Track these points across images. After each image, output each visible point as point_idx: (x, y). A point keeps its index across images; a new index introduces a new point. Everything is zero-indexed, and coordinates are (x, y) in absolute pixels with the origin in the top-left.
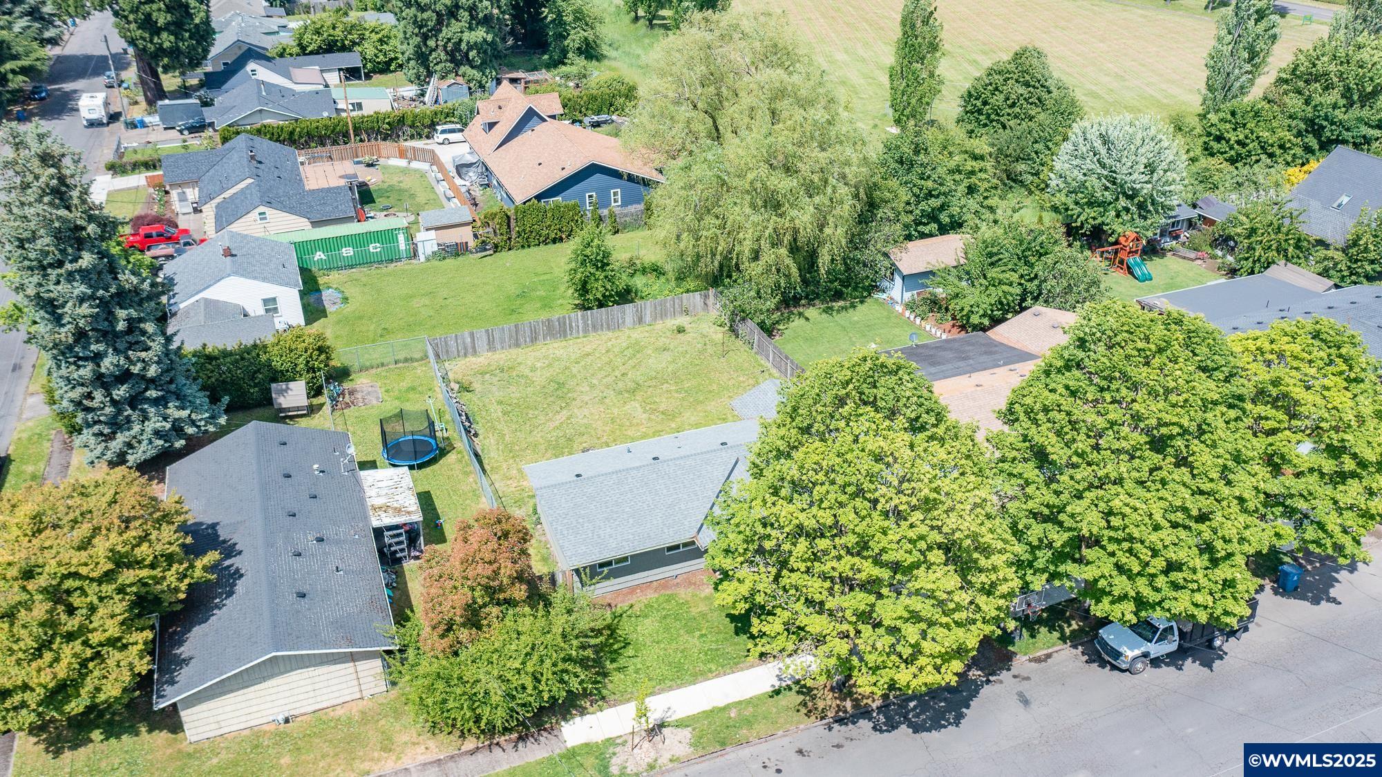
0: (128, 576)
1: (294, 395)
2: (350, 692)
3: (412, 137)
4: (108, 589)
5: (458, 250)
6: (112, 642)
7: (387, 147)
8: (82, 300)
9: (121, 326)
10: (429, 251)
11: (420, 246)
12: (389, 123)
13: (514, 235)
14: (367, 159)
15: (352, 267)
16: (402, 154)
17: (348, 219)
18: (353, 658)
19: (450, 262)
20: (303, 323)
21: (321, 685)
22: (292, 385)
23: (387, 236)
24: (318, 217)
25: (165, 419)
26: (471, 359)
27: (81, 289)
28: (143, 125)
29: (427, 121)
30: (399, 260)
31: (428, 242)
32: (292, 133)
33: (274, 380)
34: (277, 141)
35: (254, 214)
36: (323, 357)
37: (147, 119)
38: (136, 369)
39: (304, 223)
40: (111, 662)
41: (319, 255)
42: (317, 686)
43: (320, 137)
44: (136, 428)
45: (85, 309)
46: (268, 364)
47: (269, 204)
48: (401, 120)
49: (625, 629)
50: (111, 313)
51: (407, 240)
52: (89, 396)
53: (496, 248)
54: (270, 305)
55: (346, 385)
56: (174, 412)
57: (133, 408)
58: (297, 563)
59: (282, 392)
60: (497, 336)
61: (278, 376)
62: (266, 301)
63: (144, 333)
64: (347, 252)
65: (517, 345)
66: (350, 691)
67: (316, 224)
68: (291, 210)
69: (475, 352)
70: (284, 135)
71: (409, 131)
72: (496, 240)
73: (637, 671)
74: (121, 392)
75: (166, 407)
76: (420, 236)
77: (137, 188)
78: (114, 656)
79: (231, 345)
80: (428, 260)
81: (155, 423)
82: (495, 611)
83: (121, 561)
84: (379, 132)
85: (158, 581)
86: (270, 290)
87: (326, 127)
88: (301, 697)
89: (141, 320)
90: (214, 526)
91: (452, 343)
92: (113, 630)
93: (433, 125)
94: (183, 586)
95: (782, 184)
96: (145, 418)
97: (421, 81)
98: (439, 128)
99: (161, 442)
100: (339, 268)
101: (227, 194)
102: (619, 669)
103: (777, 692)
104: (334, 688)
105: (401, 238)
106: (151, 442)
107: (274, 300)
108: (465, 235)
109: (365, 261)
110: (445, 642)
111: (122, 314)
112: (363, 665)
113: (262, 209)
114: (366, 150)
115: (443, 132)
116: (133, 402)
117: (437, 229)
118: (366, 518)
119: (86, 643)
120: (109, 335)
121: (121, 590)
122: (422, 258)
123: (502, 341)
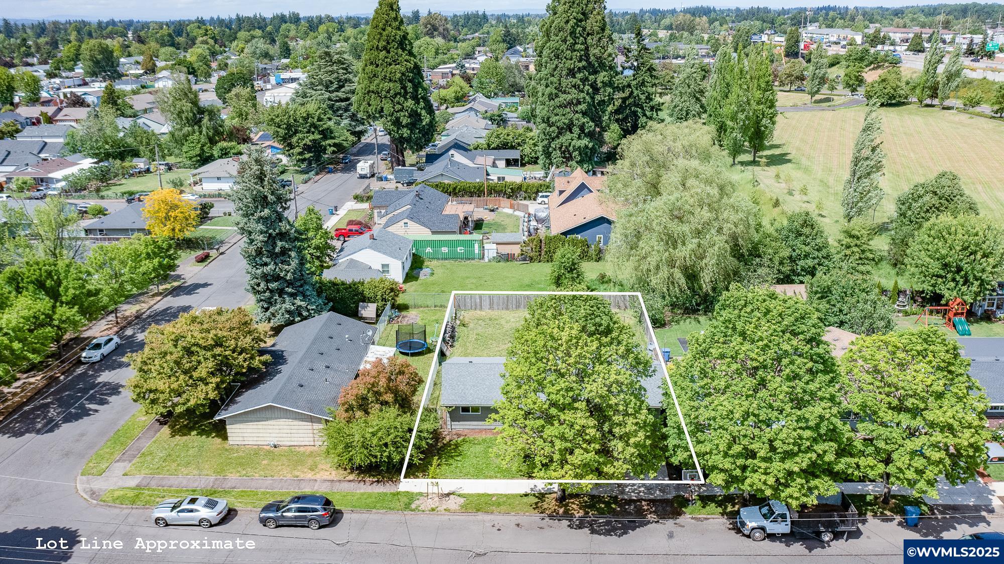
0: (218, 350)
1: (369, 311)
2: (308, 441)
3: (525, 198)
4: (209, 354)
5: (509, 258)
6: (201, 380)
7: (505, 202)
8: (261, 232)
9: (277, 250)
10: (491, 256)
11: (486, 252)
12: (512, 189)
13: (543, 253)
14: (491, 207)
15: (446, 259)
16: (512, 207)
17: (454, 233)
18: (312, 419)
19: (502, 264)
20: (401, 281)
21: (294, 431)
22: (370, 304)
23: (470, 243)
24: (436, 229)
25: (293, 304)
26: (478, 312)
27: (261, 227)
28: (386, 179)
29: (534, 190)
30: (473, 259)
31: (491, 250)
32: (455, 189)
33: (364, 301)
34: (446, 192)
35: (402, 223)
36: (392, 294)
37: (389, 177)
38: (282, 275)
39: (428, 231)
40: (199, 389)
41: (429, 250)
42: (292, 431)
43: (471, 192)
44: (278, 306)
45: (261, 238)
46: (362, 294)
47: (412, 219)
48: (520, 187)
49: (464, 448)
50: (275, 243)
51: (480, 247)
52: (258, 285)
53: (531, 259)
54: (385, 268)
55: (404, 313)
56: (298, 302)
57: (280, 296)
58: (309, 374)
59: (364, 308)
60: (495, 301)
61: (365, 299)
62: (383, 266)
63: (290, 256)
64: (445, 250)
65: (507, 309)
66: (307, 439)
67: (434, 233)
68: (423, 224)
69: (481, 309)
70: (451, 189)
71: (524, 194)
72: (531, 254)
73: (456, 467)
74: (273, 285)
75: (295, 299)
76: (487, 246)
77: (364, 209)
78: (202, 386)
79: (349, 280)
80: (490, 261)
81: (287, 305)
82: (378, 406)
83: (218, 343)
84: (505, 193)
85: (234, 359)
86: (387, 260)
87: (475, 187)
88: (284, 435)
89: (290, 250)
90: (282, 351)
91: (468, 300)
92: (204, 374)
93: (537, 192)
94: (245, 365)
95: (677, 228)
96: (284, 302)
97: (546, 168)
98: (540, 194)
99: (287, 316)
100: (438, 259)
101: (395, 213)
102: (447, 464)
103: (526, 495)
104: (301, 435)
105: (476, 246)
106: (283, 315)
107: (388, 265)
108: (516, 250)
109: (454, 257)
110: (346, 415)
111: (279, 244)
112: (317, 426)
113: (406, 221)
114: (492, 201)
115: (542, 197)
116: (281, 292)
117: (498, 244)
118: (359, 364)
119: (191, 377)
120: (273, 255)
121: (214, 356)
122: (486, 260)
123: (498, 305)
